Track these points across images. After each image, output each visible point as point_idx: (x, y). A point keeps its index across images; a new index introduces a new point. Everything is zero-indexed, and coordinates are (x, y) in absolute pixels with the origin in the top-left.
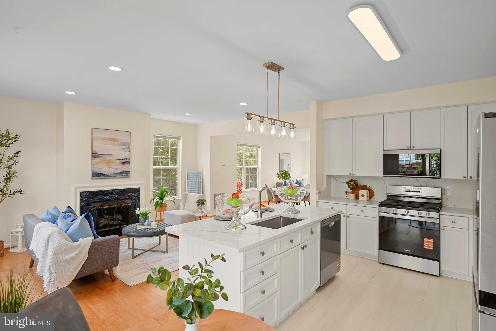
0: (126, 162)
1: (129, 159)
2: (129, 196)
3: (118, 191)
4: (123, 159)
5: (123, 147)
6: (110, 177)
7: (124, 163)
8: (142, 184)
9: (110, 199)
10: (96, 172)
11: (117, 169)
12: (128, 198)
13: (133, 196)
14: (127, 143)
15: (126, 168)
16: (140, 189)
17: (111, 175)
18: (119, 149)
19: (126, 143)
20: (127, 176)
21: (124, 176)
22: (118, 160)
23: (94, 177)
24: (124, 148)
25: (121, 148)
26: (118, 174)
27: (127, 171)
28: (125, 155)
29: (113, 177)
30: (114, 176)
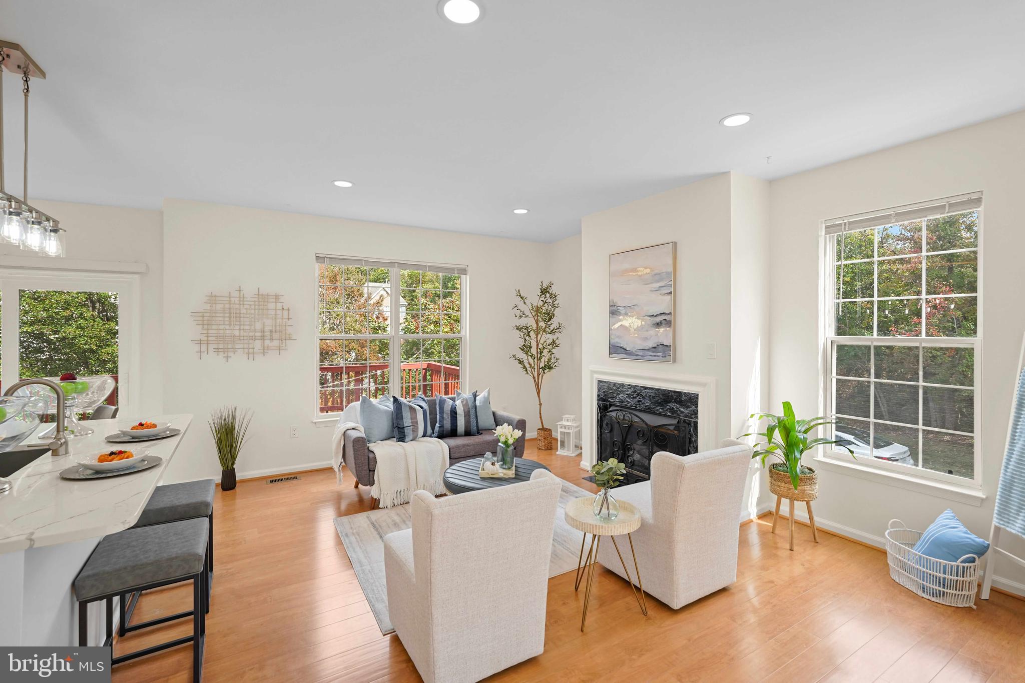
0: (664, 321)
1: (668, 314)
2: (672, 410)
3: (651, 391)
4: (656, 316)
5: (658, 285)
6: (635, 357)
7: (658, 325)
8: (704, 385)
9: (636, 407)
10: (614, 344)
11: (646, 339)
12: (669, 414)
13: (682, 412)
14: (666, 273)
15: (663, 335)
16: (697, 398)
17: (637, 353)
18: (651, 291)
19: (663, 273)
20: (665, 357)
21: (659, 356)
22: (649, 318)
23: (612, 354)
24: (660, 287)
25: (655, 288)
26: (648, 350)
27: (665, 344)
28: (662, 304)
29: (639, 357)
30: (642, 356)
